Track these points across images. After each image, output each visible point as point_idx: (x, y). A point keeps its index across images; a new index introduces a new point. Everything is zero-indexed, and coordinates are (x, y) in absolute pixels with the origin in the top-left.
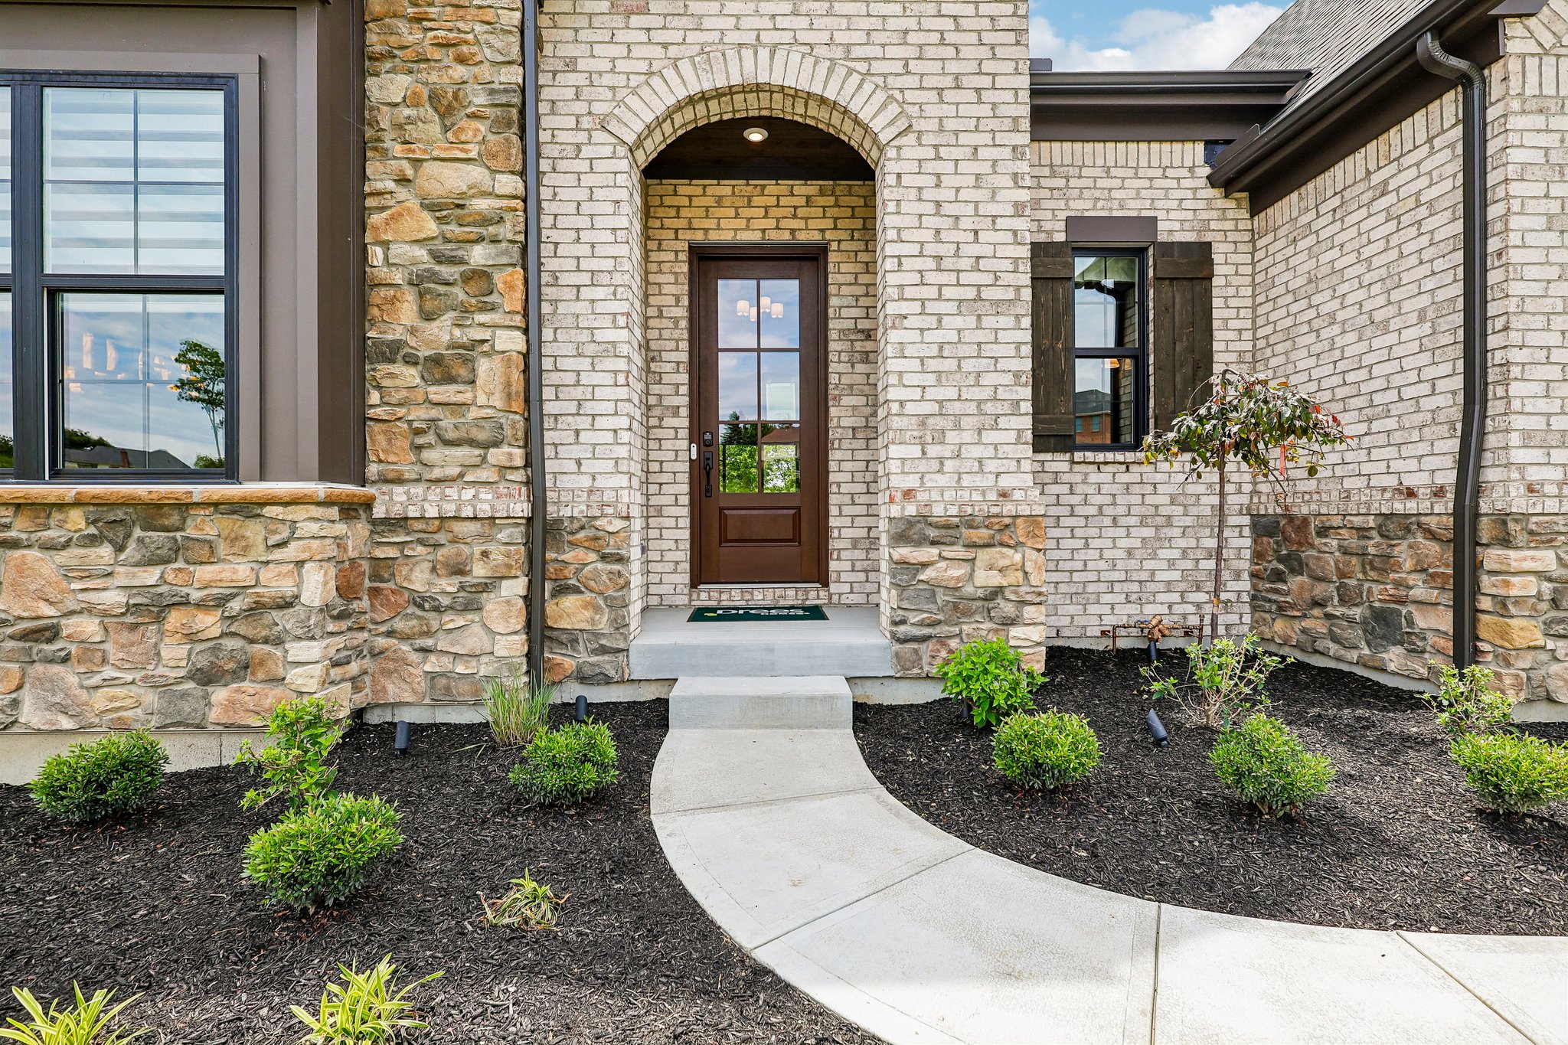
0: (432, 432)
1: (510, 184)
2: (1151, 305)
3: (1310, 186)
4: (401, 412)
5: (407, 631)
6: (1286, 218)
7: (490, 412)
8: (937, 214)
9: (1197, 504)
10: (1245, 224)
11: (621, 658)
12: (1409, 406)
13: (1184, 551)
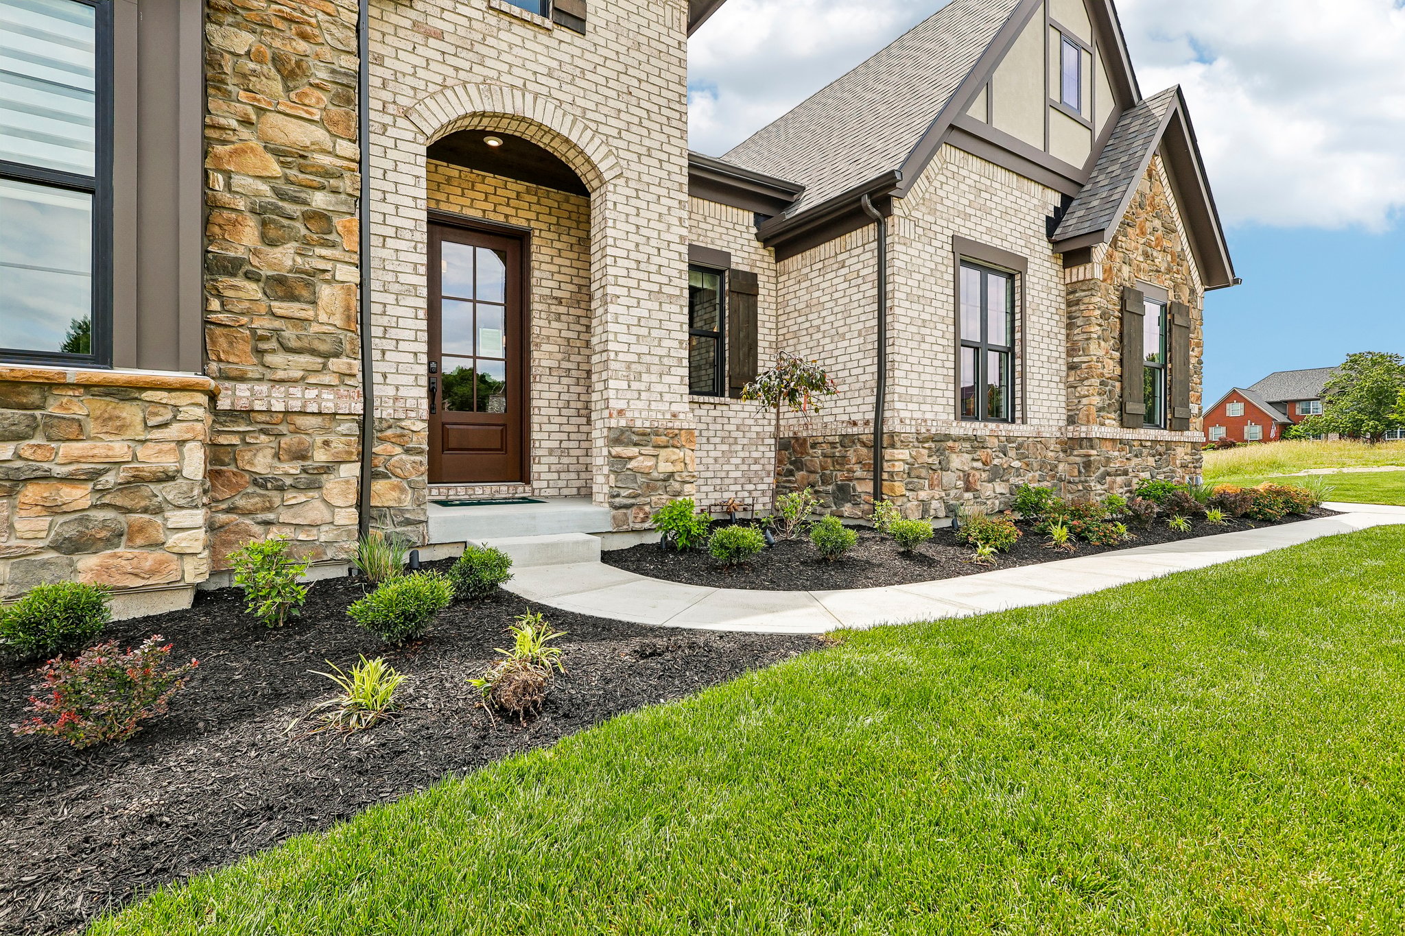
0: (274, 340)
1: (348, 149)
2: (727, 307)
3: (808, 253)
4: (244, 320)
5: (249, 507)
6: (795, 268)
7: (332, 329)
8: (637, 233)
9: (749, 431)
10: (773, 266)
11: (421, 528)
12: (853, 379)
13: (743, 459)
